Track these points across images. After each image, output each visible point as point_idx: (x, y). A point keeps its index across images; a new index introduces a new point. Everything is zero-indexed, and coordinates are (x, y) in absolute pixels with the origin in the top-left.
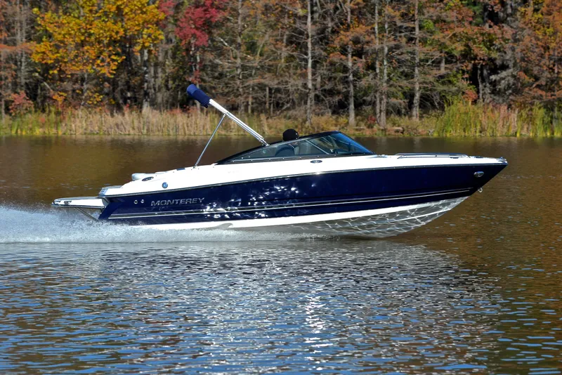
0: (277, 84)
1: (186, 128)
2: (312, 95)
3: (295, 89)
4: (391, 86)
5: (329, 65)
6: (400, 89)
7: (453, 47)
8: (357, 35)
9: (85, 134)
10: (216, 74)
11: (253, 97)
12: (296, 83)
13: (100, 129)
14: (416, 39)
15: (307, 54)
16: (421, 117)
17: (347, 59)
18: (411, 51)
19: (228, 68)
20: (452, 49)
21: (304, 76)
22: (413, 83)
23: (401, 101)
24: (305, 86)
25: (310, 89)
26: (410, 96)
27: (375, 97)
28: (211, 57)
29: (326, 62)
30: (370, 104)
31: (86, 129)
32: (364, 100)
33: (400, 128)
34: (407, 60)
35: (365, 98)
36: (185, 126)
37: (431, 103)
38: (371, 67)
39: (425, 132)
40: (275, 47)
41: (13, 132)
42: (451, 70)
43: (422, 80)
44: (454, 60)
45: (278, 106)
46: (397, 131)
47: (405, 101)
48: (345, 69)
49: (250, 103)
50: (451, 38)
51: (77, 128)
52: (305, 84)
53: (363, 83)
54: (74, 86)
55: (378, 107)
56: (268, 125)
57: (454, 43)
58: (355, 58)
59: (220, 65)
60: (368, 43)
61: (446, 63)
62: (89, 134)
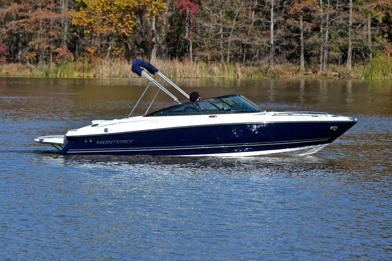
0: (248, 41)
1: (182, 73)
2: (273, 49)
3: (261, 45)
4: (331, 43)
5: (285, 27)
6: (337, 45)
7: (377, 14)
8: (307, 6)
9: (110, 76)
10: (204, 34)
11: (230, 51)
12: (262, 40)
13: (120, 73)
14: (350, 8)
15: (270, 20)
16: (353, 65)
17: (300, 24)
18: (346, 17)
19: (213, 29)
20: (376, 16)
21: (268, 35)
22: (347, 41)
23: (338, 54)
24: (269, 43)
25: (272, 45)
26: (344, 50)
27: (320, 51)
28: (201, 22)
29: (284, 25)
30: (315, 56)
31: (110, 73)
32: (311, 53)
33: (337, 73)
34: (343, 24)
35: (312, 51)
36: (181, 71)
37: (360, 56)
38: (316, 29)
39: (355, 77)
40: (247, 14)
41: (58, 75)
42: (375, 31)
43: (354, 38)
44: (378, 24)
45: (249, 57)
46: (335, 76)
47: (341, 53)
48: (298, 31)
49: (228, 55)
50: (376, 8)
51: (104, 72)
52: (269, 41)
53: (310, 41)
54: (102, 42)
55: (321, 58)
56: (241, 71)
57: (378, 12)
58: (305, 22)
59: (207, 27)
60: (314, 11)
61: (371, 26)
62: (113, 77)
